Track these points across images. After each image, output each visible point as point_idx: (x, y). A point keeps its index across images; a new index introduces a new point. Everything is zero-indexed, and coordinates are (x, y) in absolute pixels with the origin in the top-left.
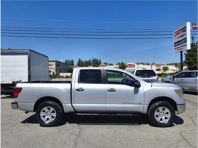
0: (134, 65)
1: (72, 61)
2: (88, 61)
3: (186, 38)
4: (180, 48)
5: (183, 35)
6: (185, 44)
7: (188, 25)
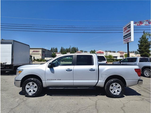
0: (103, 52)
1: (56, 49)
2: (68, 49)
3: (131, 33)
4: (127, 40)
5: (129, 31)
6: (130, 37)
7: (132, 23)
